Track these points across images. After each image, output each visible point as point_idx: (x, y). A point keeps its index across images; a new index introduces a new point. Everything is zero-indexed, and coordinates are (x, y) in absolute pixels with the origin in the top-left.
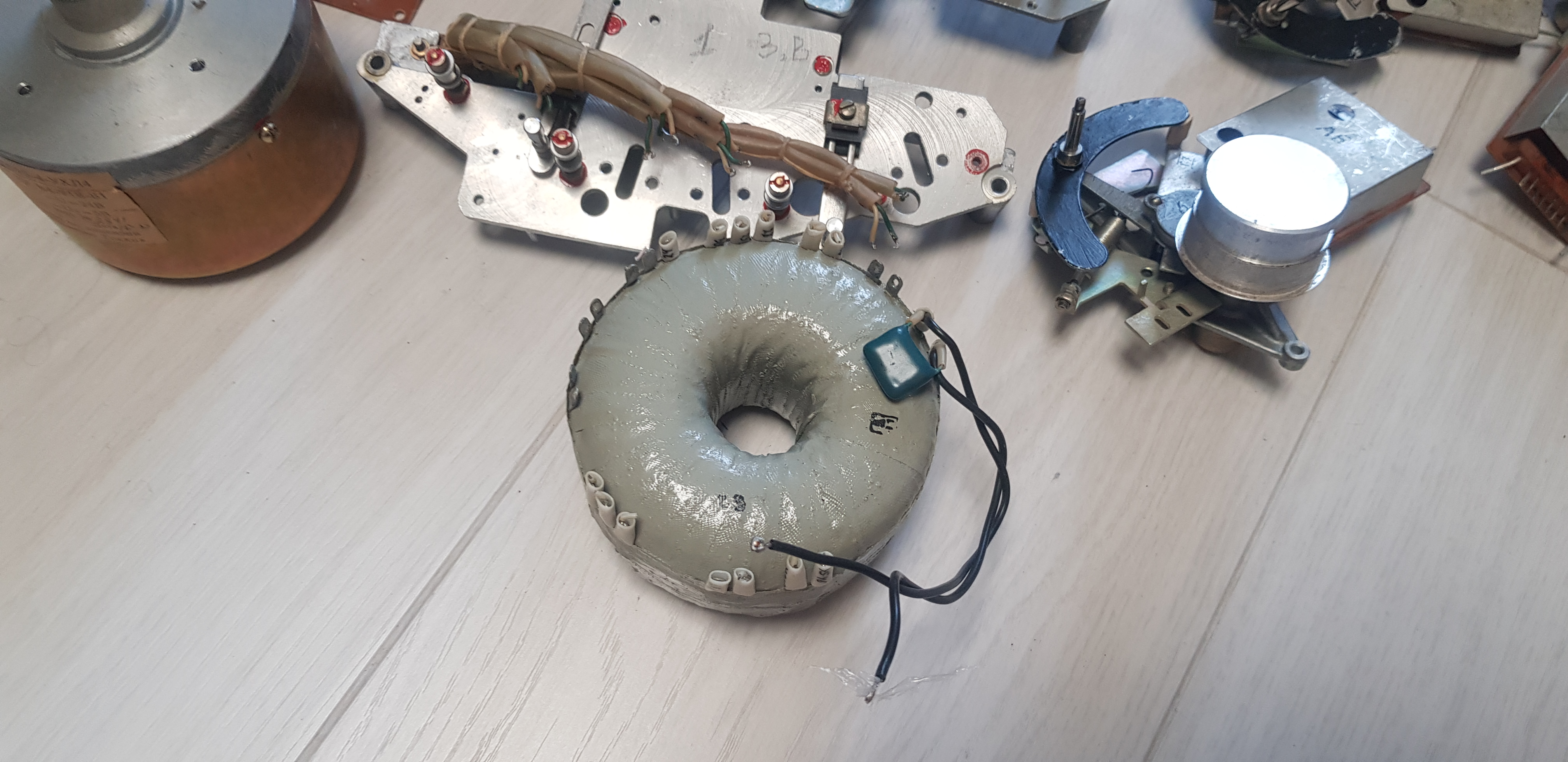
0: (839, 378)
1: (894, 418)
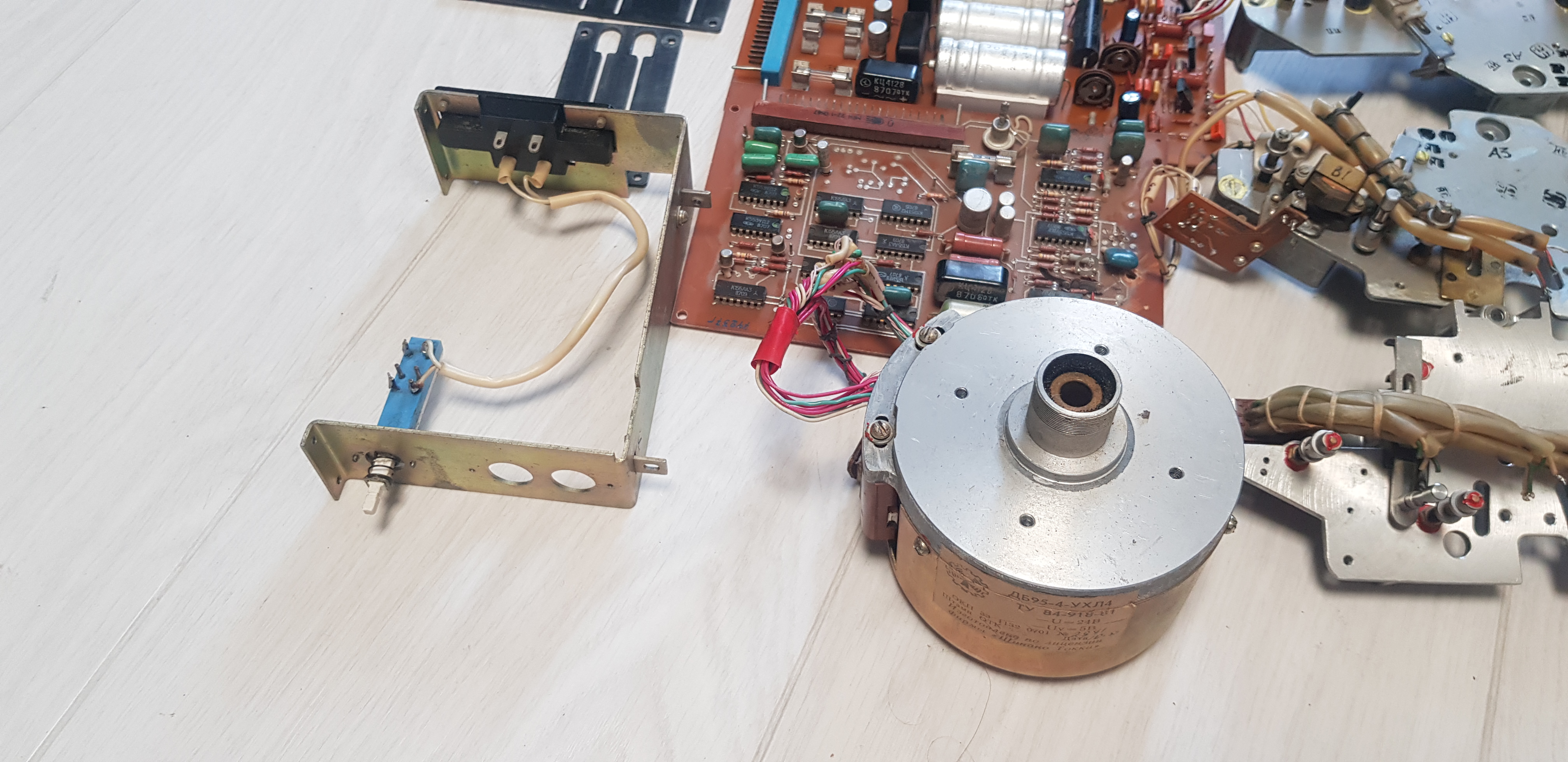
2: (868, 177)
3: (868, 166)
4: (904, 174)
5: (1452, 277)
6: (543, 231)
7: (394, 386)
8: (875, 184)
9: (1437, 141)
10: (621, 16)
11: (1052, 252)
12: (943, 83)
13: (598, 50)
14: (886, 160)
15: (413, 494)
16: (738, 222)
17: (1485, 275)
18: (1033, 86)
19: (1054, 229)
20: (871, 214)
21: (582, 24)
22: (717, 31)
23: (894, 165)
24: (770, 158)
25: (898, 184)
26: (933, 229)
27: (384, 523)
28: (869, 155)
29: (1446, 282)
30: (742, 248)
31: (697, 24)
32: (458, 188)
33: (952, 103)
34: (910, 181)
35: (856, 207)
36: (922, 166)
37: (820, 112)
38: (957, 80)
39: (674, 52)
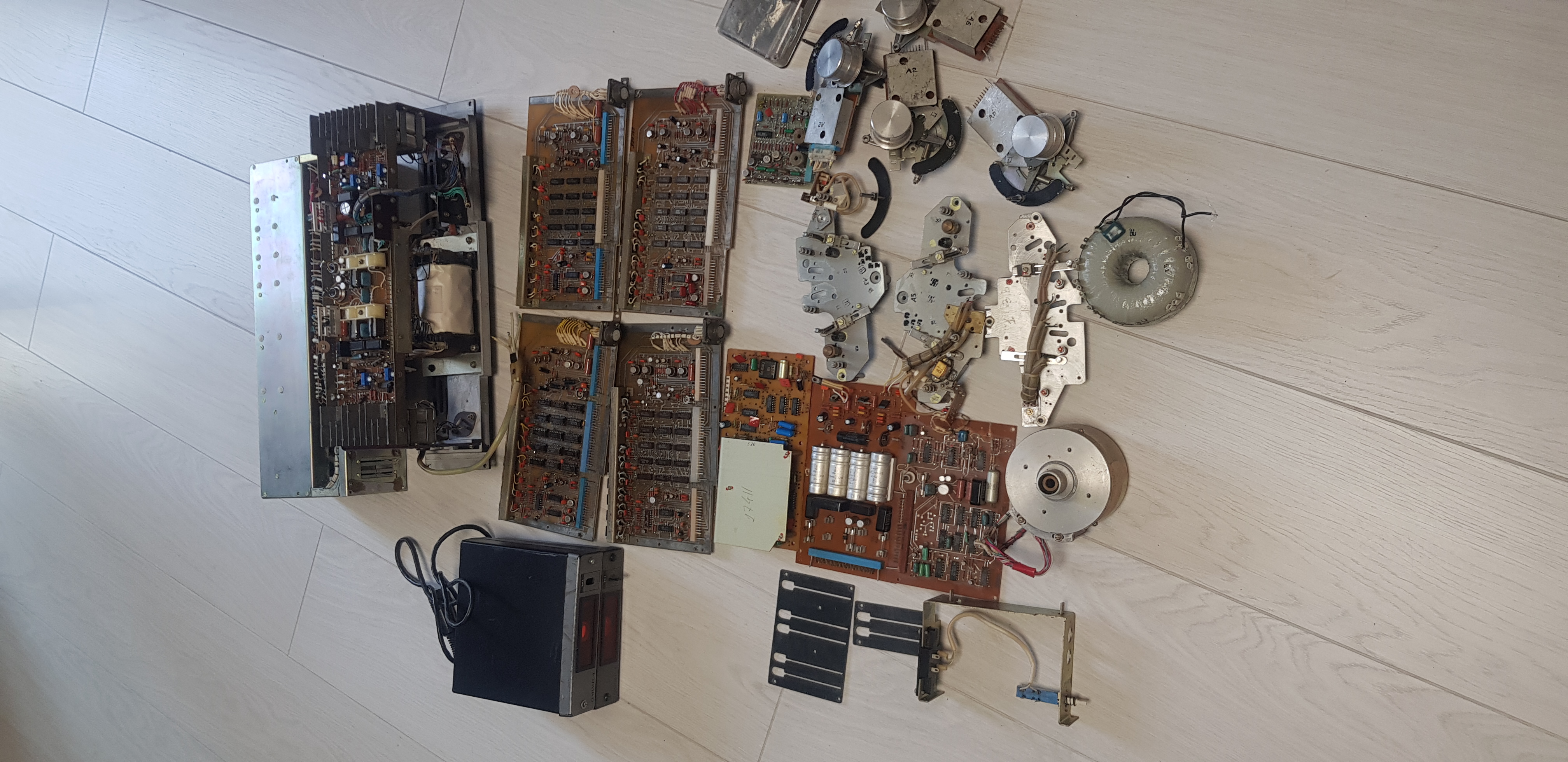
0: (1121, 248)
1: (1130, 230)
2: (928, 528)
3: (923, 527)
4: (926, 514)
5: (972, 329)
6: (959, 653)
7: (1039, 700)
8: (932, 525)
9: (910, 319)
10: (849, 627)
11: (960, 460)
12: (886, 499)
13: (868, 636)
14: (920, 521)
15: (1074, 691)
16: (953, 578)
17: (971, 316)
18: (887, 464)
19: (951, 460)
20: (946, 527)
21: (855, 643)
22: (854, 587)
23: (922, 517)
24: (926, 566)
25: (930, 516)
26: (951, 504)
27: (1087, 700)
28: (918, 527)
29: (974, 331)
30: (964, 576)
31: (851, 595)
32: (940, 688)
33: (893, 494)
34: (930, 511)
35: (943, 533)
36: (922, 506)
37: (902, 547)
38: (884, 494)
39: (866, 604)
